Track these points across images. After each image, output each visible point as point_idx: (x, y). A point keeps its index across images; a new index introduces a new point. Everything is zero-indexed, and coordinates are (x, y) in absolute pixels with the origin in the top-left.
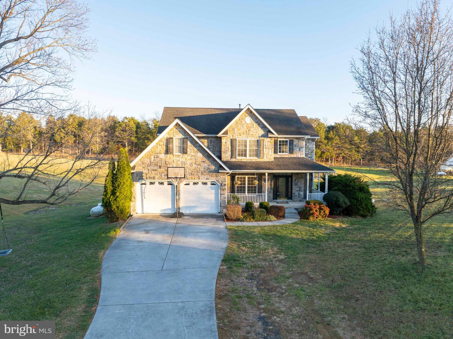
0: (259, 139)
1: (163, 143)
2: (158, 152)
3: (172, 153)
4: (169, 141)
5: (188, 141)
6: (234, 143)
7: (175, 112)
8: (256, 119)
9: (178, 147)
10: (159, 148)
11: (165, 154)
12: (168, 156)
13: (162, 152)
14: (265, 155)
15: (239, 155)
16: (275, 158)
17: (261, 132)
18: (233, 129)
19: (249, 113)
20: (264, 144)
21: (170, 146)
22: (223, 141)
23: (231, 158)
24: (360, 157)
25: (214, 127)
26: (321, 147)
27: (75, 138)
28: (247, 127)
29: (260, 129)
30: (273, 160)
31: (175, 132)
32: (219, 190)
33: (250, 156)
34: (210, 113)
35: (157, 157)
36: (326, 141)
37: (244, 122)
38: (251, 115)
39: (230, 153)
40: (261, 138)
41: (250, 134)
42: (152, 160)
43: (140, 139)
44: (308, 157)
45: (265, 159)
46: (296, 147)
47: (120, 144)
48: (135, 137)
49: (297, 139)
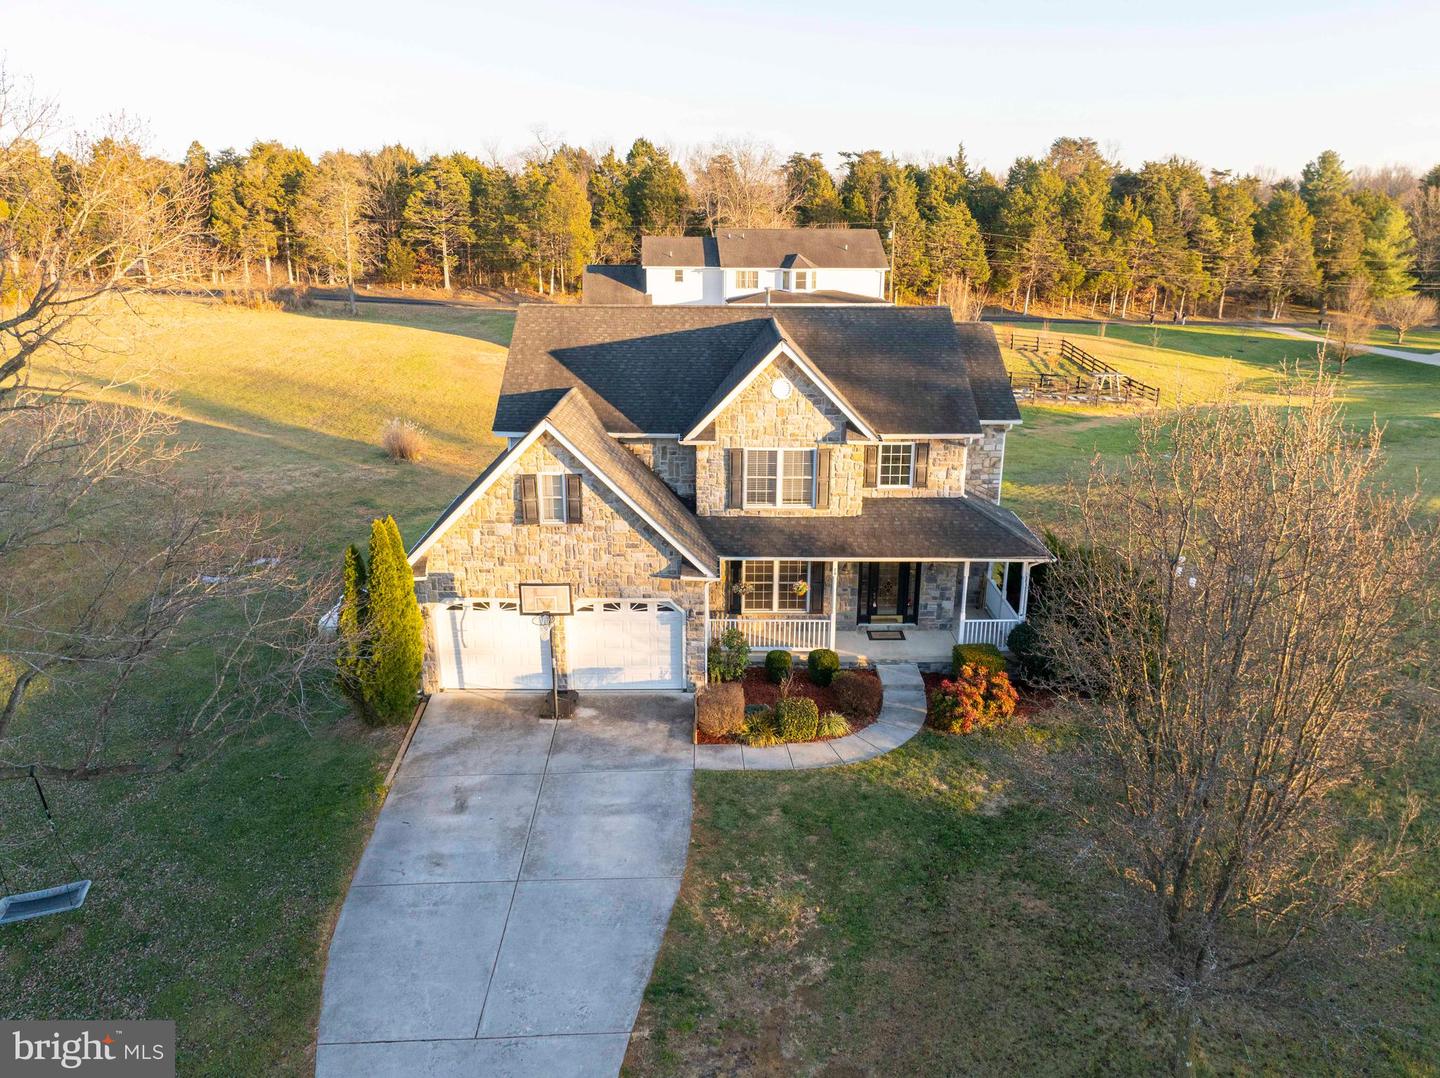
0: (815, 448)
1: (505, 491)
2: (494, 517)
3: (536, 521)
4: (525, 485)
5: (583, 485)
6: (737, 462)
7: (553, 330)
8: (808, 385)
9: (552, 502)
10: (494, 506)
11: (515, 524)
12: (525, 529)
13: (505, 518)
14: (835, 499)
15: (752, 498)
16: (865, 500)
17: (825, 426)
18: (733, 418)
19: (785, 365)
20: (833, 464)
21: (529, 500)
22: (702, 456)
23: (727, 506)
24: (1217, 289)
25: (676, 398)
26: (1087, 255)
27: (279, 233)
28: (780, 412)
29: (820, 417)
30: (860, 513)
31: (541, 456)
32: (684, 627)
33: (787, 500)
34: (668, 331)
35: (491, 533)
36: (1107, 235)
37: (767, 397)
38: (792, 372)
39: (724, 493)
40: (823, 446)
41: (788, 434)
42: (476, 542)
43: (486, 232)
44: (979, 482)
45: (835, 510)
46: (937, 468)
47: (422, 249)
48: (471, 226)
49: (942, 441)
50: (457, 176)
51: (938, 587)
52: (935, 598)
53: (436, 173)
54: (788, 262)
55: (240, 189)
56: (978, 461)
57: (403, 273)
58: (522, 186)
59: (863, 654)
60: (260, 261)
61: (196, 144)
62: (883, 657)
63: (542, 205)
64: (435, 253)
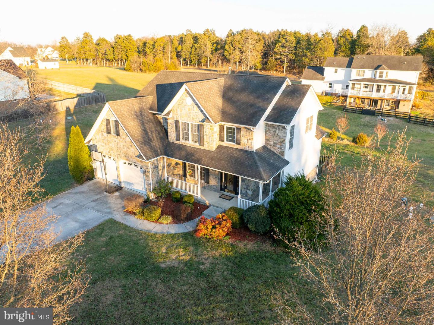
0: (199, 124)
4: (107, 122)
5: (119, 124)
6: (178, 125)
9: (114, 128)
14: (206, 143)
15: (183, 138)
16: (219, 146)
17: (201, 116)
18: (176, 110)
20: (204, 130)
21: (108, 127)
22: (169, 121)
23: (176, 140)
29: (200, 112)
30: (214, 150)
31: (110, 114)
32: (144, 175)
33: (192, 141)
39: (175, 135)
40: (201, 123)
41: (191, 117)
43: (298, 56)
44: (277, 148)
45: (206, 147)
46: (244, 138)
47: (279, 61)
48: (294, 54)
49: (246, 128)
50: (292, 38)
51: (246, 184)
52: (245, 188)
53: (286, 37)
54: (378, 68)
55: (232, 42)
56: (276, 139)
57: (272, 67)
58: (312, 41)
59: (208, 200)
60: (235, 63)
61: (231, 30)
62: (214, 204)
63: (316, 47)
64: (282, 62)
